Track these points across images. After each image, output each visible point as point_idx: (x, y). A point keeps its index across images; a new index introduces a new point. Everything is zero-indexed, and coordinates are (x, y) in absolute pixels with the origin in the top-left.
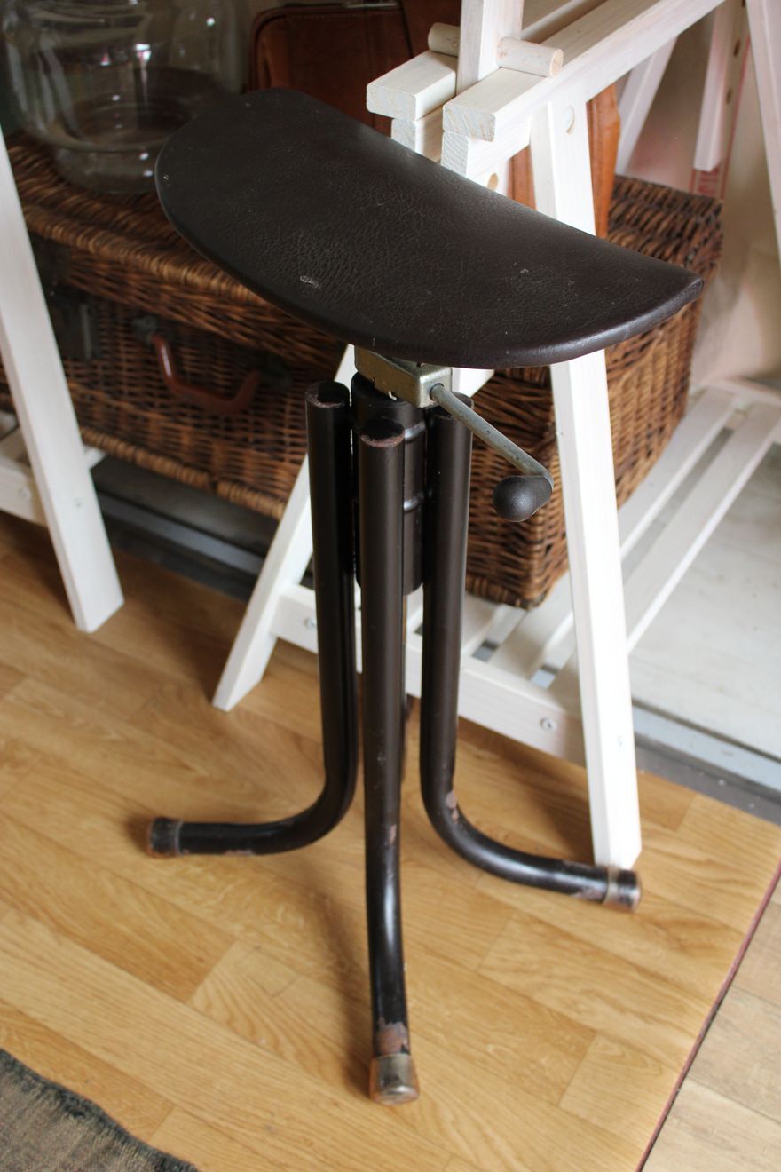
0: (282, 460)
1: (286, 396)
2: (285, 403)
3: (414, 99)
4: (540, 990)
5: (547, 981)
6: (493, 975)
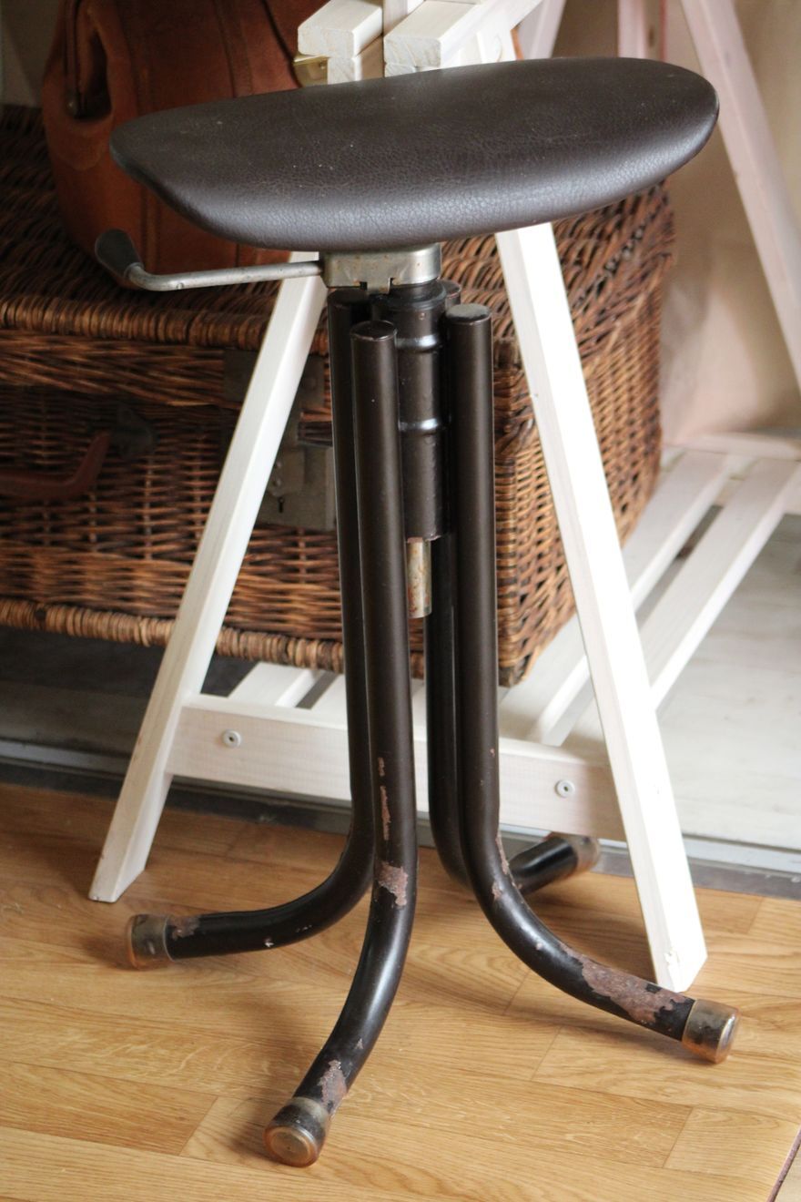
0: (141, 556)
1: (145, 462)
2: (144, 472)
3: (351, 35)
4: (615, 1084)
5: (621, 1077)
6: (554, 1081)
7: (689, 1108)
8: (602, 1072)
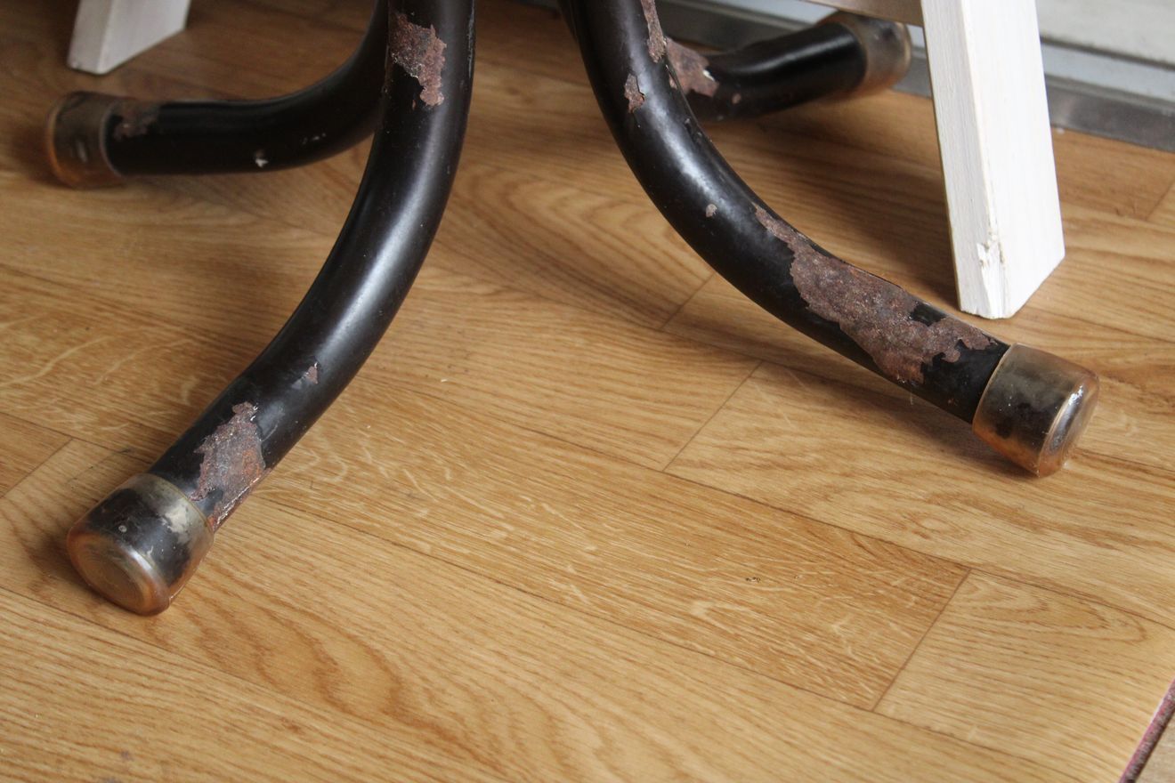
4: (826, 498)
5: (842, 482)
6: (708, 477)
7: (964, 570)
8: (807, 468)
